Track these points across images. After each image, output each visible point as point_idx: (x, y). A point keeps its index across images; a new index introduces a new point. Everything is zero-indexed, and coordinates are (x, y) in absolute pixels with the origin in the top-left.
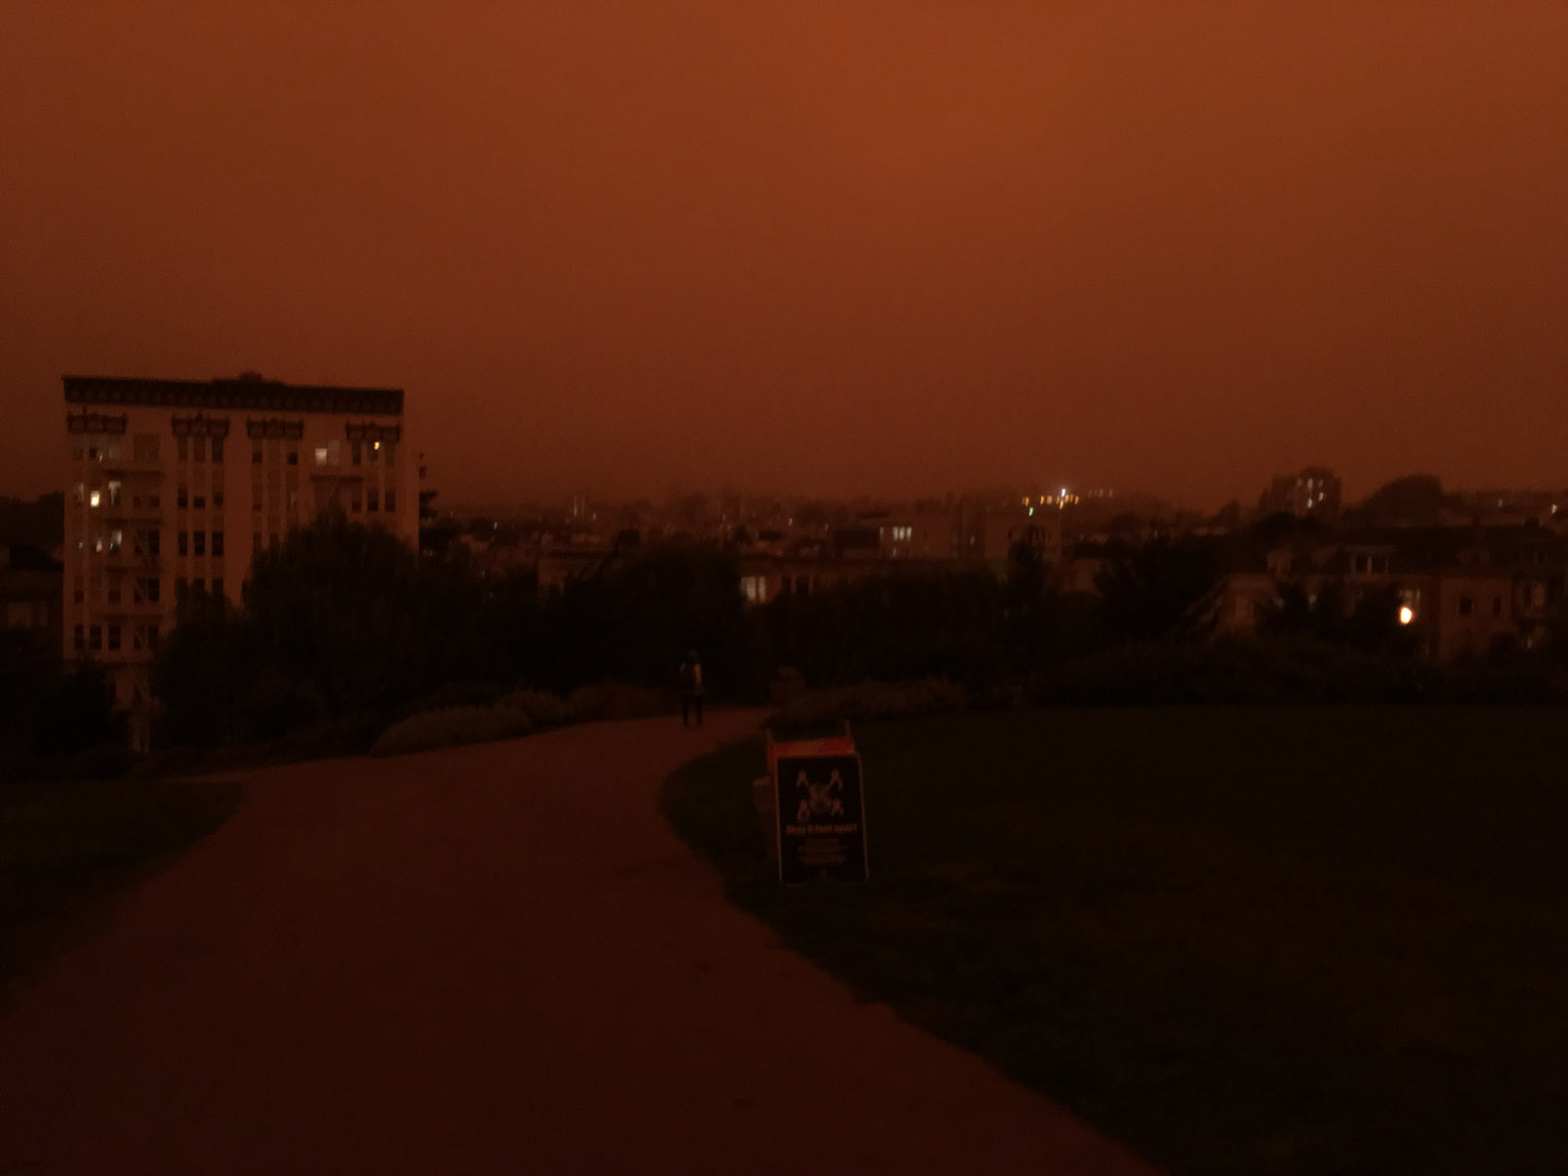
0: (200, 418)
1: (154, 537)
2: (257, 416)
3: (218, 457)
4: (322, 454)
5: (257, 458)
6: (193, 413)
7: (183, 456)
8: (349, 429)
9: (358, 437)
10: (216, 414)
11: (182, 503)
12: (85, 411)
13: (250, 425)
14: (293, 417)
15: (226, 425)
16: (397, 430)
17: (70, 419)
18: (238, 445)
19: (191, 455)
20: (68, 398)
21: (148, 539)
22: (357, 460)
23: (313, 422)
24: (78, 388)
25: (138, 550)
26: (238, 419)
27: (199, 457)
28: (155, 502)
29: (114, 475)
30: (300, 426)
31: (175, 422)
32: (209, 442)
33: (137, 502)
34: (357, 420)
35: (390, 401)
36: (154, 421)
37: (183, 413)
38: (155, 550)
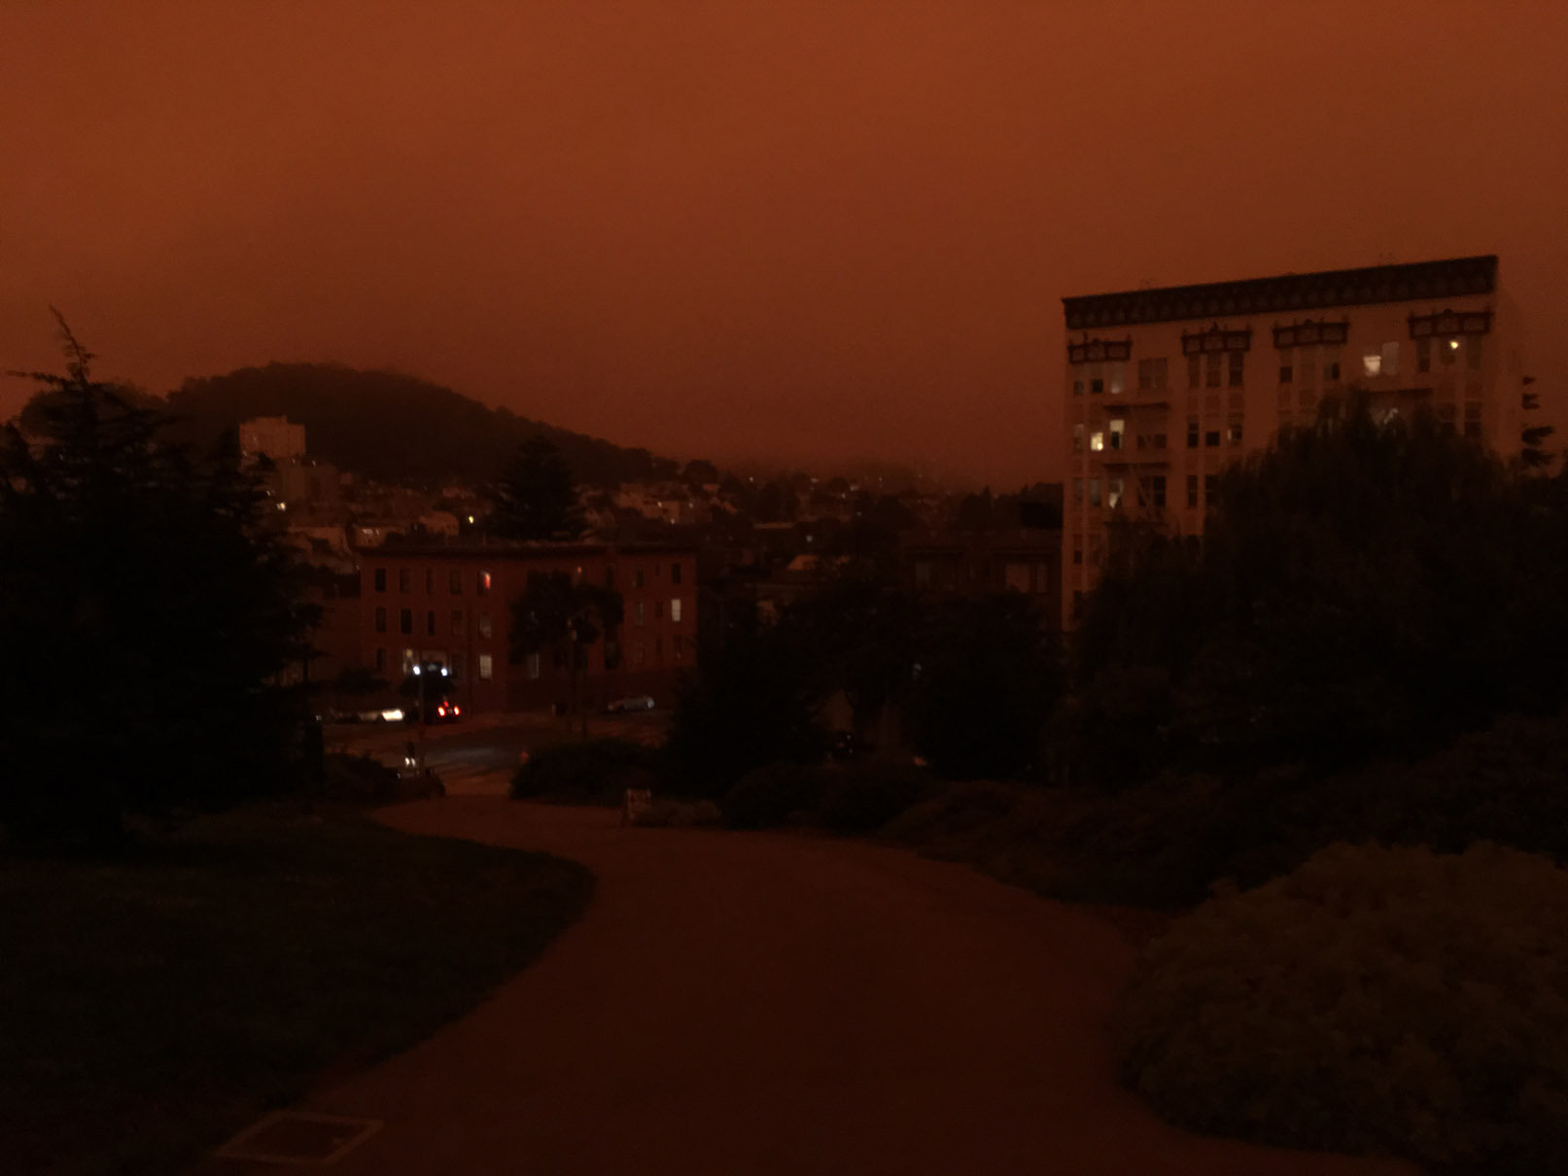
0: (1214, 331)
1: (1160, 483)
2: (1287, 320)
3: (1236, 378)
4: (1373, 364)
5: (1286, 375)
6: (1206, 325)
7: (1194, 381)
8: (1413, 321)
9: (1425, 332)
10: (1236, 324)
11: (1193, 441)
12: (1086, 337)
13: (1277, 332)
14: (1332, 316)
15: (1247, 335)
16: (1486, 316)
17: (1071, 348)
18: (1263, 359)
19: (1203, 380)
20: (1070, 325)
21: (1155, 487)
22: (1424, 366)
23: (1362, 317)
24: (1081, 311)
25: (1142, 503)
26: (1262, 325)
27: (1213, 383)
28: (1161, 441)
29: (1117, 410)
30: (1344, 327)
31: (1186, 339)
32: (1225, 358)
33: (1141, 442)
34: (1424, 308)
35: (1478, 273)
36: (1160, 340)
37: (1194, 327)
38: (1160, 500)
